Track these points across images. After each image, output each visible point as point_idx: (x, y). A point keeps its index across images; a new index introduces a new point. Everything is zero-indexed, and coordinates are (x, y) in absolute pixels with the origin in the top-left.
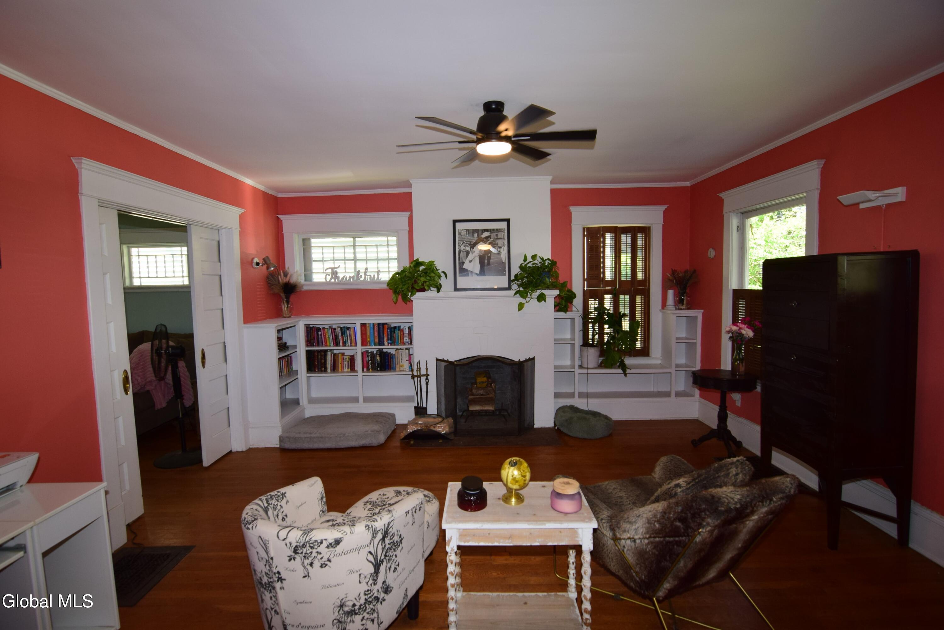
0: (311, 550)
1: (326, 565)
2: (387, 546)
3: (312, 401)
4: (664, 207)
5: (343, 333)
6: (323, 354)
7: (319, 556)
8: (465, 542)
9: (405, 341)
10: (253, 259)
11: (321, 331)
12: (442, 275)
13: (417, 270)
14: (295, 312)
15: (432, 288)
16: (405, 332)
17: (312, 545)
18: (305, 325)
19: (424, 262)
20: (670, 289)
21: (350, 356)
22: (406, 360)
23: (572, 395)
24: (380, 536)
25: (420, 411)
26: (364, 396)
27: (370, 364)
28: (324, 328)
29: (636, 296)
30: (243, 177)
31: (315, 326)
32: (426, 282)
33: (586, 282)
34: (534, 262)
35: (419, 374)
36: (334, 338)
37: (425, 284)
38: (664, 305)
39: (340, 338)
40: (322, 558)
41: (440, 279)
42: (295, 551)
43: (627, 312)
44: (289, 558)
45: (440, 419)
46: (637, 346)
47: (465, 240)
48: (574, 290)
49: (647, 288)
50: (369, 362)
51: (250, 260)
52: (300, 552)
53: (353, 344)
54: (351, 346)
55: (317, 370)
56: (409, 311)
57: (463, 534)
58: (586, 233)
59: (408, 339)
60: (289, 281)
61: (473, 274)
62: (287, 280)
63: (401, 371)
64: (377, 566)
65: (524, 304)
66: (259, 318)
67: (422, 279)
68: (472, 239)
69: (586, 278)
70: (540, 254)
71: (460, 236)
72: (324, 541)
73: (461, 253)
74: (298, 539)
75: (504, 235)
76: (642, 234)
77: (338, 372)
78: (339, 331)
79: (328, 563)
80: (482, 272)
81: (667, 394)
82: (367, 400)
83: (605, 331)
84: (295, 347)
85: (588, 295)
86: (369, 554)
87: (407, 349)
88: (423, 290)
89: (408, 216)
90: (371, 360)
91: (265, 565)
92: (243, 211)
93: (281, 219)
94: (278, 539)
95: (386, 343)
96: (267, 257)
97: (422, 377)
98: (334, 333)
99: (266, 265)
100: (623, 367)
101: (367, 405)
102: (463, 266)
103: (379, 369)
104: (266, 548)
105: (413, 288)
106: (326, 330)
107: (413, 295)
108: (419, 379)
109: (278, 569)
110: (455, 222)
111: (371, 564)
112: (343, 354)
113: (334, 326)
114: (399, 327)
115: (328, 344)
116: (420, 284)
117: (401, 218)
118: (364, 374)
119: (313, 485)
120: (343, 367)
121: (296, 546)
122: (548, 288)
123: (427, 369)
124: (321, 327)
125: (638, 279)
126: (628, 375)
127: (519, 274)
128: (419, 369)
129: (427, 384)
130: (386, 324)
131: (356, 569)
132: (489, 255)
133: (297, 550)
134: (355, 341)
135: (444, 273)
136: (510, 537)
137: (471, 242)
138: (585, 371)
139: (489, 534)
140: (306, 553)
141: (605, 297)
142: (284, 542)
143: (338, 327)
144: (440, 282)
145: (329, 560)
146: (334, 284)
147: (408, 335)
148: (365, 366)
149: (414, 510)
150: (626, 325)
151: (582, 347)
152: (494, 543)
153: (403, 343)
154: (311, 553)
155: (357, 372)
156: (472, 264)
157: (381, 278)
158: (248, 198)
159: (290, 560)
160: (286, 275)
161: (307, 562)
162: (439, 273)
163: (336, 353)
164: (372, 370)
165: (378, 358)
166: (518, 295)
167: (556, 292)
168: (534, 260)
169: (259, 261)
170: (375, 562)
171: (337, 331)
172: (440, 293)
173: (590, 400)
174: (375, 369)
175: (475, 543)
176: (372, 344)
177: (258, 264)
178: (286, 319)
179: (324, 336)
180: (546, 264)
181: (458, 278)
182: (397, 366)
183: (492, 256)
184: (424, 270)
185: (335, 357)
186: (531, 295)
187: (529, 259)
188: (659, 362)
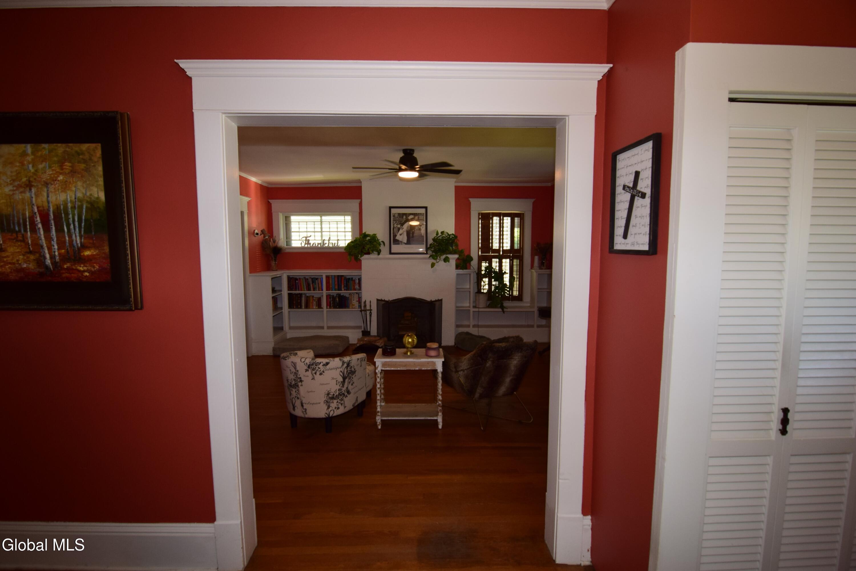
0: (315, 367)
1: (322, 374)
2: (349, 371)
3: (291, 328)
4: (533, 200)
5: (313, 282)
6: (299, 296)
7: (319, 370)
8: (384, 368)
9: (356, 288)
10: (254, 231)
11: (298, 281)
12: (382, 243)
13: (365, 240)
14: (281, 267)
15: (375, 252)
16: (356, 282)
17: (316, 364)
18: (287, 276)
19: (370, 235)
20: (536, 255)
21: (318, 298)
22: (357, 301)
23: (469, 326)
24: (345, 365)
25: (366, 333)
26: (328, 326)
27: (332, 303)
28: (300, 278)
29: (513, 260)
30: (251, 177)
31: (293, 277)
32: (370, 248)
33: (480, 250)
34: (442, 236)
35: (365, 309)
36: (307, 285)
37: (370, 250)
38: (532, 267)
39: (311, 285)
40: (320, 371)
41: (380, 246)
42: (309, 367)
43: (508, 271)
44: (305, 370)
45: (379, 338)
46: (514, 294)
47: (397, 220)
48: (472, 255)
49: (521, 254)
50: (331, 302)
51: (253, 231)
52: (311, 367)
53: (320, 290)
54: (319, 290)
55: (295, 307)
56: (360, 267)
57: (384, 365)
58: (480, 217)
59: (357, 286)
60: (276, 246)
61: (403, 243)
62: (275, 245)
63: (353, 308)
64: (344, 378)
65: (435, 263)
66: (258, 270)
67: (368, 246)
68: (402, 220)
69: (480, 247)
70: (446, 231)
71: (394, 217)
72: (322, 363)
73: (395, 229)
74: (310, 361)
75: (423, 217)
76: (518, 218)
77: (309, 308)
78: (310, 281)
79: (323, 373)
80: (409, 242)
81: (532, 326)
82: (329, 328)
83: (493, 284)
84: (281, 291)
85: (481, 259)
86: (341, 372)
87: (357, 293)
88: (368, 253)
89: (359, 202)
90: (332, 301)
91: (294, 375)
92: (250, 199)
93: (271, 202)
94: (301, 362)
95: (343, 289)
96: (264, 229)
97: (367, 311)
98: (307, 282)
99: (263, 235)
100: (502, 307)
101: (331, 331)
102: (395, 238)
103: (338, 307)
104: (295, 367)
105: (362, 252)
106: (302, 280)
107: (362, 256)
108: (365, 312)
109: (300, 376)
110: (390, 208)
111: (341, 377)
112: (313, 297)
113: (307, 277)
114: (352, 278)
115: (303, 289)
116: (367, 249)
117: (354, 204)
118: (327, 310)
119: (309, 352)
120: (313, 306)
121: (309, 365)
122: (451, 253)
123: (370, 306)
124: (298, 277)
125: (515, 248)
126: (505, 313)
127: (432, 243)
128: (365, 306)
129: (371, 316)
130: (342, 276)
131: (335, 378)
132: (413, 230)
133: (310, 366)
134: (321, 287)
135: (383, 242)
136: (405, 366)
137: (401, 222)
138: (477, 310)
139: (396, 364)
140: (313, 368)
141: (493, 260)
142: (303, 363)
143: (310, 278)
144: (380, 248)
145: (323, 372)
146: (307, 248)
147: (358, 284)
148: (329, 305)
149: (361, 359)
150: (506, 279)
151: (477, 294)
152: (398, 368)
153: (355, 290)
154: (316, 368)
155: (323, 309)
156: (402, 237)
157: (340, 245)
158: (253, 190)
159: (306, 371)
160: (274, 242)
161: (314, 372)
162: (379, 242)
163: (308, 296)
164: (333, 307)
165: (337, 299)
166: (431, 257)
167: (456, 256)
168: (442, 235)
169: (258, 232)
170: (343, 375)
171: (309, 280)
172: (380, 255)
173: (480, 329)
174: (335, 307)
175: (389, 368)
176: (334, 289)
177: (257, 234)
178: (274, 271)
179: (300, 284)
180: (451, 237)
181: (393, 246)
182: (351, 305)
183: (415, 231)
184: (369, 240)
185: (308, 298)
186: (440, 258)
187: (440, 234)
188: (529, 305)
